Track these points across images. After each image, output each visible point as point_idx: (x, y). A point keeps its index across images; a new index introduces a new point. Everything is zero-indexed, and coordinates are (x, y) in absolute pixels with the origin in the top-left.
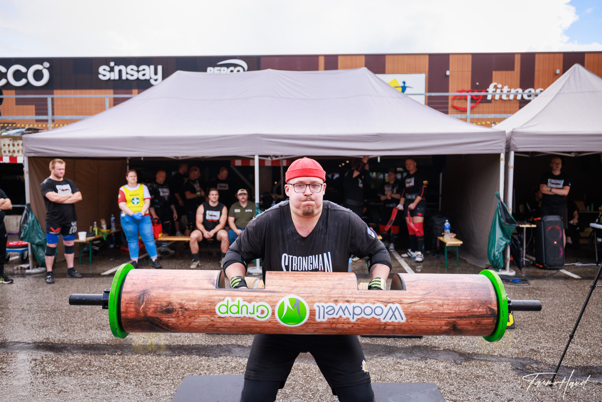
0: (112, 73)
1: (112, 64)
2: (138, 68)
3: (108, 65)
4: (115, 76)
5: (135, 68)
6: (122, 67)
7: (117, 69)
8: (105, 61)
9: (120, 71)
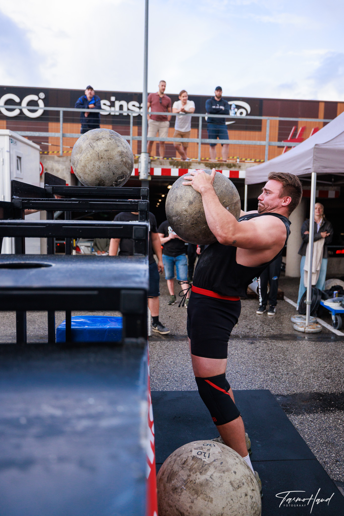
0: (113, 109)
1: (113, 99)
2: (140, 104)
3: (109, 100)
4: (115, 111)
6: (124, 103)
7: (118, 104)
8: (106, 95)
9: (121, 107)
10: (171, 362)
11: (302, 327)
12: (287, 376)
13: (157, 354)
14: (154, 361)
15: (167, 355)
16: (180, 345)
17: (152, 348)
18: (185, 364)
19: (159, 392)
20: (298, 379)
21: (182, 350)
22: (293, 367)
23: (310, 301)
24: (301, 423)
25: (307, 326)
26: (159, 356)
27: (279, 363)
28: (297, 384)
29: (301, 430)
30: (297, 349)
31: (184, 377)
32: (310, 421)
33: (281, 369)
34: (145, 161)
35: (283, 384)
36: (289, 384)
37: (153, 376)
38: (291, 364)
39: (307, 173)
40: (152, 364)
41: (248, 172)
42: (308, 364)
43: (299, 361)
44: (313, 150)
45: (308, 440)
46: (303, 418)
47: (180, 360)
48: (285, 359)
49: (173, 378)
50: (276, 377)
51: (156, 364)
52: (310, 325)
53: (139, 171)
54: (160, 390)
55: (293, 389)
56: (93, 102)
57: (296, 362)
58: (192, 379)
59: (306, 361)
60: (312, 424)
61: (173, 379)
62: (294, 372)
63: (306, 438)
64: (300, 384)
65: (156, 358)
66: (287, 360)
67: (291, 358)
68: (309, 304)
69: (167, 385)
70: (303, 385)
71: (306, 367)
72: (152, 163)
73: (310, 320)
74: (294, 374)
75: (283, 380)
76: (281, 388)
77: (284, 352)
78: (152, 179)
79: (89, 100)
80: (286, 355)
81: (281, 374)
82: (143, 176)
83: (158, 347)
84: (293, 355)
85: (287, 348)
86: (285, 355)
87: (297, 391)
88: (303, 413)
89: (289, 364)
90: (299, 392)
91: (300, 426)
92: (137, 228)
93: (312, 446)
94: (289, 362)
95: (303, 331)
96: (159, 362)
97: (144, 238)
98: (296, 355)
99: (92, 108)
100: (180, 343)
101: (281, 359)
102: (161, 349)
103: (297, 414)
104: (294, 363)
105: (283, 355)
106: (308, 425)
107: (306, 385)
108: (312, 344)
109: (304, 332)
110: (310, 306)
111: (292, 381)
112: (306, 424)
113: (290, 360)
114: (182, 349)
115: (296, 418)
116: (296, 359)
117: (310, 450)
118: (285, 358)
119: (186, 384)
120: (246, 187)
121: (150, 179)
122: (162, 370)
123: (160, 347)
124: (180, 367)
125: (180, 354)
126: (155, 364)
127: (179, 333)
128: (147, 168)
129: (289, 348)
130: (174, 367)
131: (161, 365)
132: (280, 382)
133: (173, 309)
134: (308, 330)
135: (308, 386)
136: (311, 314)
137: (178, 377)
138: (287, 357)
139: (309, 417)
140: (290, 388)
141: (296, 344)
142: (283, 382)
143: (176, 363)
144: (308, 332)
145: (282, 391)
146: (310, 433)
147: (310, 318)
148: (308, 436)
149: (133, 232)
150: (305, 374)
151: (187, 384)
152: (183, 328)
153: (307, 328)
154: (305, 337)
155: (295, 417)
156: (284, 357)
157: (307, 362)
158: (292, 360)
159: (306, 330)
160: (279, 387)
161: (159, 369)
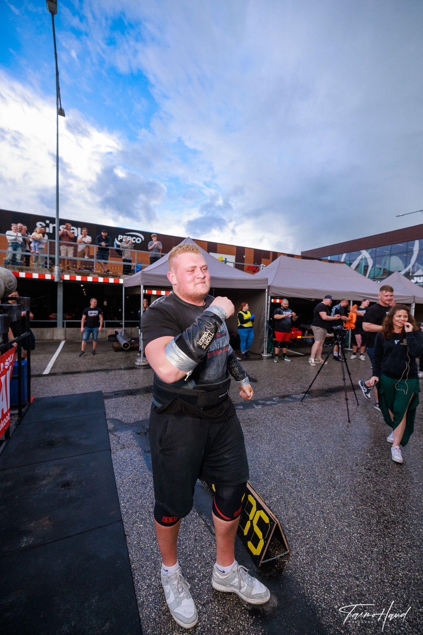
0: (47, 229)
4: (50, 230)
7: (51, 226)
8: (42, 219)
9: (54, 228)
11: (139, 363)
17: (46, 379)
24: (108, 402)
25: (141, 363)
29: (106, 404)
34: (58, 271)
39: (139, 284)
41: (124, 281)
44: (141, 274)
49: (52, 391)
52: (143, 362)
53: (54, 276)
55: (115, 390)
72: (63, 272)
75: (112, 386)
82: (56, 280)
83: (50, 379)
95: (139, 365)
103: (110, 399)
106: (111, 402)
107: (122, 387)
120: (123, 288)
121: (62, 281)
128: (59, 275)
130: (55, 387)
137: (54, 391)
139: (115, 399)
142: (112, 388)
144: (141, 365)
146: (110, 405)
147: (143, 358)
148: (108, 406)
151: (58, 393)
152: (71, 368)
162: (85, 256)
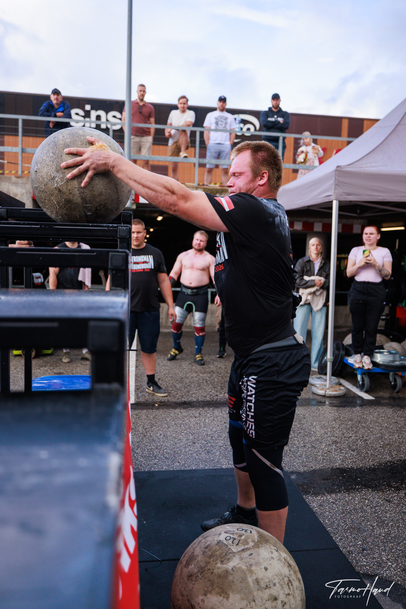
0: (87, 119)
1: (88, 107)
2: (121, 115)
5: (118, 114)
6: (101, 113)
7: (94, 114)
8: (79, 103)
9: (98, 118)
10: (161, 435)
11: (322, 389)
12: (303, 449)
13: (142, 426)
14: (139, 434)
15: (155, 426)
16: (171, 414)
17: (136, 418)
18: (177, 437)
19: (145, 472)
20: (317, 452)
21: (174, 420)
22: (312, 438)
23: (332, 358)
24: (320, 505)
25: (328, 389)
26: (145, 428)
27: (293, 433)
28: (316, 458)
29: (321, 514)
30: (316, 416)
31: (177, 453)
32: (332, 502)
33: (296, 441)
35: (299, 458)
36: (306, 459)
37: (137, 453)
38: (309, 435)
39: (327, 201)
40: (136, 439)
42: (329, 434)
43: (319, 431)
44: (334, 173)
45: (329, 525)
46: (323, 500)
47: (172, 433)
48: (301, 429)
49: (163, 454)
50: (290, 450)
51: (141, 438)
52: (331, 387)
54: (146, 470)
55: (311, 464)
56: (61, 109)
57: (314, 432)
58: (186, 455)
59: (326, 431)
60: (334, 506)
61: (162, 456)
62: (312, 444)
63: (326, 523)
64: (319, 458)
65: (141, 430)
66: (304, 430)
67: (309, 428)
68: (330, 362)
69: (155, 464)
70: (324, 459)
71: (327, 437)
73: (332, 382)
74: (313, 447)
75: (299, 453)
76: (297, 464)
77: (300, 420)
78: (137, 207)
79: (56, 107)
80: (303, 424)
81: (296, 447)
83: (144, 417)
84: (311, 423)
85: (304, 415)
86: (301, 424)
87: (316, 467)
88: (324, 494)
89: (306, 434)
90: (318, 467)
91: (320, 509)
92: (114, 255)
93: (333, 533)
94: (306, 432)
95: (324, 394)
96: (145, 436)
97: (124, 268)
98: (315, 423)
99: (60, 117)
100: (172, 412)
101: (296, 428)
102: (148, 419)
103: (316, 494)
104: (312, 432)
105: (299, 424)
106: (330, 508)
107: (327, 459)
108: (334, 410)
109: (324, 396)
110: (331, 363)
111: (310, 455)
112: (327, 506)
113: (307, 430)
114: (174, 418)
115: (315, 500)
116: (315, 428)
117: (332, 537)
118: (302, 427)
119: (178, 462)
121: (134, 207)
122: (149, 445)
123: (147, 417)
124: (171, 441)
125: (171, 425)
126: (139, 438)
127: (171, 399)
129: (307, 415)
130: (164, 442)
131: (147, 439)
132: (296, 457)
133: (164, 370)
134: (330, 393)
135: (329, 461)
136: (333, 374)
137: (169, 453)
138: (304, 426)
139: (331, 498)
140: (307, 463)
141: (315, 410)
142: (299, 457)
143: (167, 436)
144: (329, 395)
145: (297, 467)
146: (331, 517)
147: (331, 378)
148: (329, 520)
149: (108, 260)
150: (326, 446)
151: (181, 462)
152: (176, 393)
153: (328, 390)
154: (325, 402)
155: (313, 498)
156: (300, 426)
157: (328, 432)
158: (310, 430)
159: (327, 393)
160: (294, 463)
161: (145, 444)
162: (181, 154)
